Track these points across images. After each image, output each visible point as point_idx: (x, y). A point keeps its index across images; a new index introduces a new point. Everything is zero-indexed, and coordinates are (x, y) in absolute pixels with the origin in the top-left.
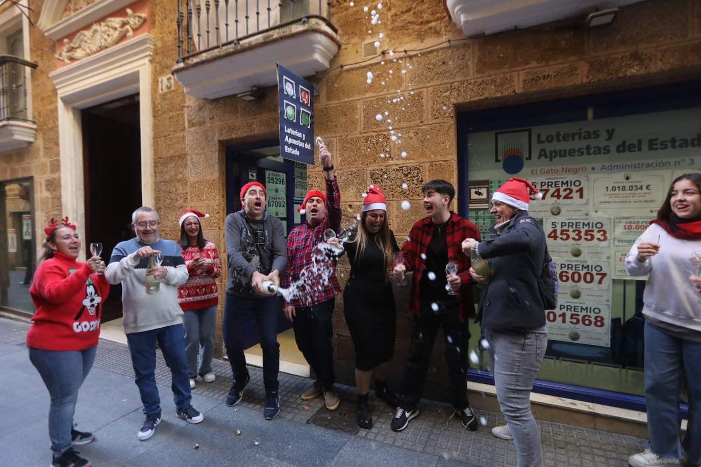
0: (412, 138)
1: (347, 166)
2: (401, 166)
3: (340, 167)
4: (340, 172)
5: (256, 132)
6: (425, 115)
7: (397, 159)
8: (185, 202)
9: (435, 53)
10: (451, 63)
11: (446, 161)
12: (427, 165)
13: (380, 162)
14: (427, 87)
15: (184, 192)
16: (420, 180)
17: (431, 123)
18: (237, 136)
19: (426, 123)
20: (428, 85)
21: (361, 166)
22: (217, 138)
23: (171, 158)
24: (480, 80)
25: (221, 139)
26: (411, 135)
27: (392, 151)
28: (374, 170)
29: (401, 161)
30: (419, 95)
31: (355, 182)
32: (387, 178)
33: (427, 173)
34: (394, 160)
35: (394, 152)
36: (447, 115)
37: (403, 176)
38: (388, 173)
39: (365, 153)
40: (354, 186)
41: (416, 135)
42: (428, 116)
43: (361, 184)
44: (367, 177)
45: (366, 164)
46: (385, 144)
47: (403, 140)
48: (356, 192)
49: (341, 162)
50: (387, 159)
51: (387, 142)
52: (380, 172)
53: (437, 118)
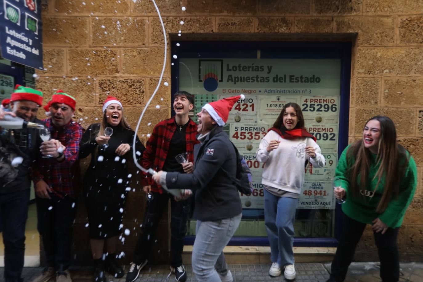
0: (135, 56)
1: (77, 74)
2: (126, 78)
3: (69, 75)
4: (70, 79)
6: (146, 39)
7: (123, 73)
12: (148, 80)
13: (108, 74)
14: (149, 16)
16: (142, 91)
17: (151, 46)
19: (147, 45)
20: (150, 14)
26: (135, 53)
27: (119, 66)
28: (102, 80)
29: (126, 75)
30: (142, 22)
31: (84, 89)
32: (114, 88)
33: (148, 86)
34: (120, 73)
35: (120, 67)
36: (163, 41)
37: (128, 87)
38: (115, 84)
39: (94, 64)
40: (84, 93)
41: (139, 54)
42: (148, 40)
43: (90, 91)
44: (96, 85)
45: (95, 74)
46: (112, 59)
47: (128, 57)
48: (85, 98)
49: (71, 70)
50: (114, 72)
51: (114, 57)
52: (108, 82)
53: (156, 43)
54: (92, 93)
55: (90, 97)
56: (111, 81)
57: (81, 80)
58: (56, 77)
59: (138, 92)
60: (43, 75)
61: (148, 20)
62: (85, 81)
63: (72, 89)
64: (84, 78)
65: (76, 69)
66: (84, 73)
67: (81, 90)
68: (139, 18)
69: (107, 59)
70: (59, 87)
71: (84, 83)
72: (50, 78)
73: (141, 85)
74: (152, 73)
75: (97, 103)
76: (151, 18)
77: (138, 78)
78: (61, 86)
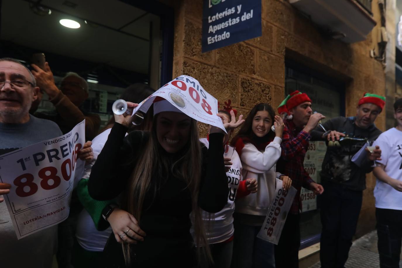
0: (266, 61)
1: (223, 66)
2: (260, 82)
3: (217, 65)
4: (218, 70)
6: (273, 46)
7: (258, 75)
11: (281, 87)
12: (273, 87)
13: (248, 73)
14: (275, 26)
16: (270, 97)
17: (276, 54)
19: (273, 52)
20: (275, 24)
21: (234, 71)
24: (295, 38)
27: (255, 66)
28: (244, 79)
29: (260, 78)
30: (271, 28)
31: (229, 85)
32: (252, 90)
33: (273, 94)
34: (256, 74)
35: (257, 68)
36: (283, 53)
37: (261, 91)
38: (253, 85)
39: (238, 59)
40: (228, 90)
41: (269, 59)
42: (274, 48)
43: (234, 89)
44: (239, 83)
45: (238, 70)
46: (251, 58)
47: (261, 60)
48: (230, 96)
49: (218, 60)
50: (252, 72)
51: (252, 57)
52: (247, 82)
53: (278, 52)
54: (236, 91)
55: (234, 96)
56: (250, 82)
57: (227, 74)
58: (205, 64)
59: (267, 98)
60: (192, 58)
61: (275, 29)
62: (230, 76)
63: (219, 82)
64: (229, 72)
65: (223, 60)
66: (230, 67)
67: (226, 86)
68: (269, 24)
69: (247, 57)
70: (207, 77)
71: (229, 78)
72: (199, 63)
73: (269, 91)
74: (276, 81)
75: (239, 104)
76: (276, 28)
77: (268, 84)
78: (208, 76)
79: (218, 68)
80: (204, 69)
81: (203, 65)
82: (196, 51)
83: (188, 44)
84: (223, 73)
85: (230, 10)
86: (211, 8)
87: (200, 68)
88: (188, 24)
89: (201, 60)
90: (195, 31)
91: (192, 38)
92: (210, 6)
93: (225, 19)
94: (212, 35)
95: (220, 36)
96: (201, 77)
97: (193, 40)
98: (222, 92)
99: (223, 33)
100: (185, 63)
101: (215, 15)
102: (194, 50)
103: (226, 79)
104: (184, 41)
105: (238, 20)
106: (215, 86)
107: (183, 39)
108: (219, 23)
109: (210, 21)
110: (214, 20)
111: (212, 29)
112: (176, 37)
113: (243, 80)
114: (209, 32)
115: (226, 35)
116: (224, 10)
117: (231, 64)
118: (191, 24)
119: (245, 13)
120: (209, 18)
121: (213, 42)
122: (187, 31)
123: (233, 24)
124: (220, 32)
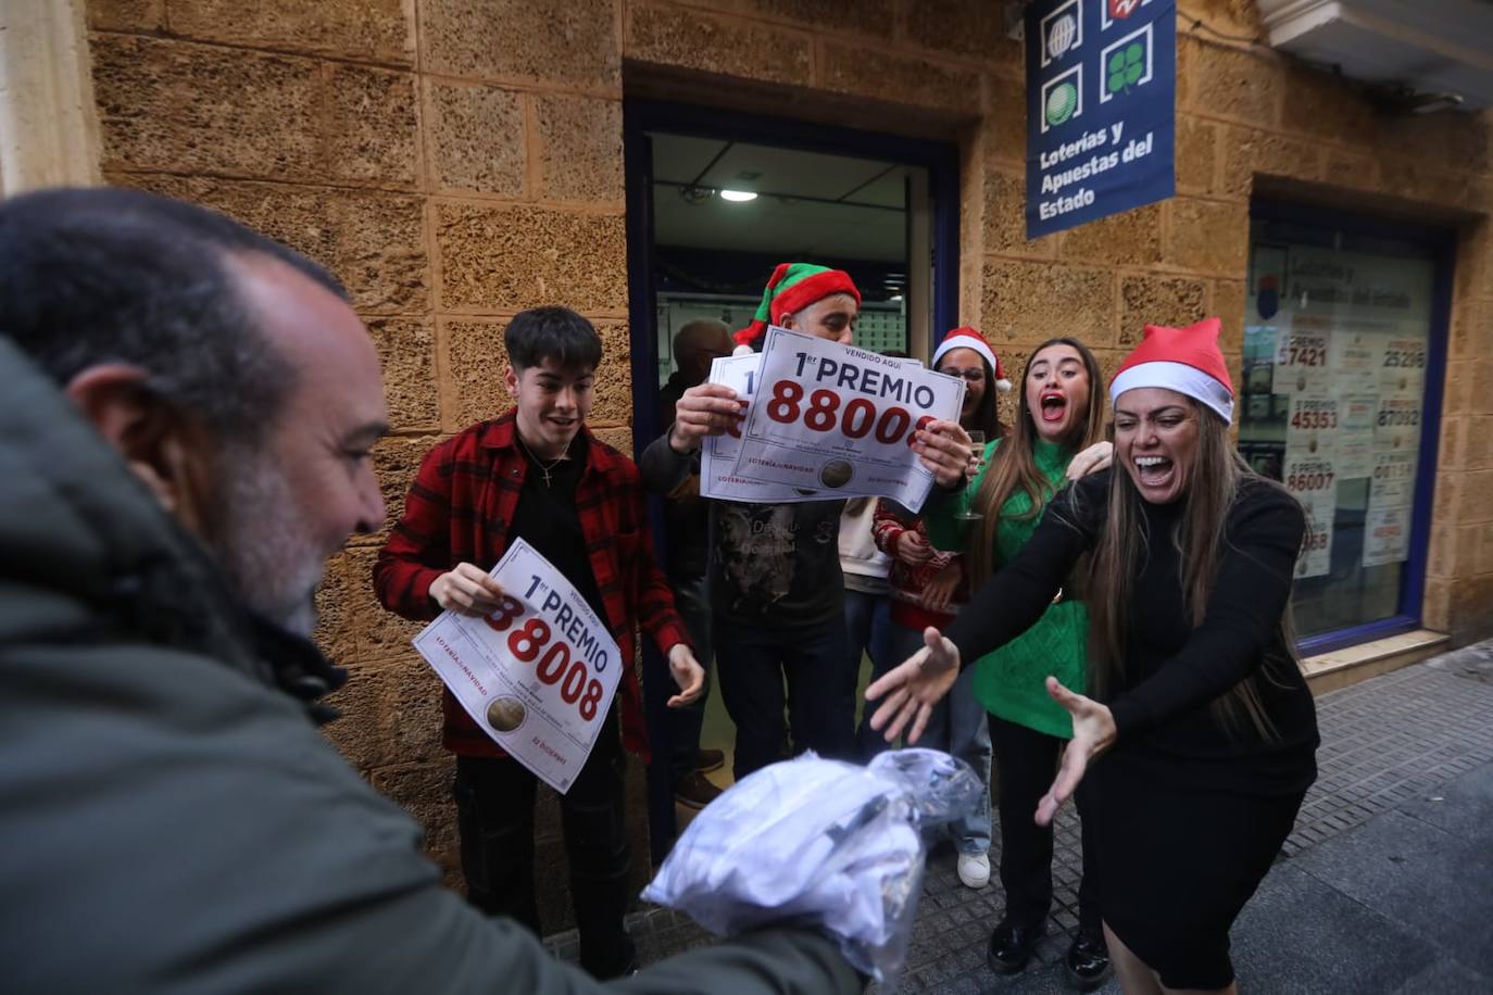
0: (1193, 221)
1: (1077, 257)
2: (1176, 277)
3: (1062, 258)
4: (1064, 269)
5: (812, 82)
6: (1215, 178)
7: (1170, 262)
8: (401, 298)
9: (1235, 55)
10: (1253, 87)
11: (1236, 280)
12: (1213, 282)
13: (1141, 263)
14: (1223, 122)
15: (400, 250)
16: (1201, 311)
17: (1222, 197)
18: (730, 71)
19: (1215, 195)
20: (1224, 117)
21: (1105, 263)
22: (618, 41)
23: (279, 61)
24: (1285, 141)
25: (643, 54)
26: (1193, 213)
27: (1163, 242)
28: (1130, 278)
29: (1174, 268)
30: (1210, 130)
31: (1092, 299)
32: (1150, 301)
33: (1211, 300)
34: (1164, 261)
35: (1167, 246)
36: (1243, 190)
37: (1176, 299)
38: (1154, 290)
39: (1115, 232)
40: (1090, 311)
41: (1201, 216)
42: (1219, 182)
43: (1104, 307)
44: (1116, 290)
45: (1117, 259)
46: (1152, 223)
47: (1179, 222)
48: (1093, 325)
49: (1066, 245)
50: (1153, 257)
51: (1153, 218)
52: (1140, 284)
53: (1230, 192)
54: (1108, 311)
55: (1103, 324)
56: (1147, 282)
57: (1087, 273)
58: (1032, 261)
59: (1194, 315)
60: (1002, 253)
61: (1221, 131)
62: (1093, 279)
63: (1066, 297)
64: (1092, 270)
65: (1076, 243)
66: (1094, 256)
67: (1085, 302)
68: (1205, 123)
69: (1141, 222)
70: (1038, 289)
71: (1091, 282)
72: (1018, 263)
73: (1199, 298)
74: (1220, 267)
75: (1117, 340)
76: (1226, 127)
77: (1195, 279)
78: (1042, 288)
79: (1065, 264)
80: (1030, 272)
81: (1028, 263)
82: (1011, 237)
83: (992, 224)
84: (1077, 274)
85: (1093, 136)
86: (1047, 132)
87: (1020, 273)
88: (993, 177)
89: (1024, 254)
90: (1009, 190)
91: (1001, 207)
92: (1045, 129)
93: (1082, 158)
94: (1051, 197)
95: (1069, 200)
96: (1023, 293)
97: (1004, 213)
98: (1074, 319)
99: (1077, 193)
100: (986, 269)
101: (1058, 149)
102: (1006, 236)
103: (1084, 287)
104: (983, 219)
105: (1113, 159)
106: (1057, 308)
107: (981, 214)
108: (1066, 170)
109: (1045, 165)
110: (1054, 162)
111: (1050, 184)
112: (965, 211)
113: (1128, 281)
114: (1043, 191)
115: (1086, 197)
116: (1079, 137)
117: (1097, 249)
118: (999, 175)
119: (1132, 143)
120: (1043, 156)
121: (1053, 215)
122: (991, 196)
123: (1101, 169)
124: (1069, 191)
